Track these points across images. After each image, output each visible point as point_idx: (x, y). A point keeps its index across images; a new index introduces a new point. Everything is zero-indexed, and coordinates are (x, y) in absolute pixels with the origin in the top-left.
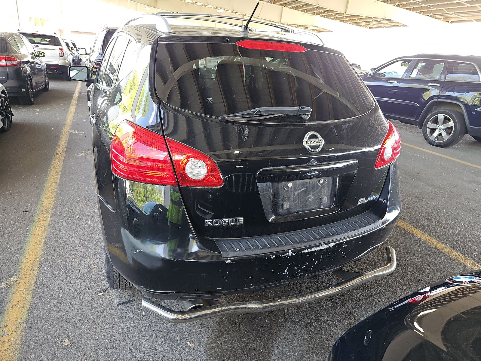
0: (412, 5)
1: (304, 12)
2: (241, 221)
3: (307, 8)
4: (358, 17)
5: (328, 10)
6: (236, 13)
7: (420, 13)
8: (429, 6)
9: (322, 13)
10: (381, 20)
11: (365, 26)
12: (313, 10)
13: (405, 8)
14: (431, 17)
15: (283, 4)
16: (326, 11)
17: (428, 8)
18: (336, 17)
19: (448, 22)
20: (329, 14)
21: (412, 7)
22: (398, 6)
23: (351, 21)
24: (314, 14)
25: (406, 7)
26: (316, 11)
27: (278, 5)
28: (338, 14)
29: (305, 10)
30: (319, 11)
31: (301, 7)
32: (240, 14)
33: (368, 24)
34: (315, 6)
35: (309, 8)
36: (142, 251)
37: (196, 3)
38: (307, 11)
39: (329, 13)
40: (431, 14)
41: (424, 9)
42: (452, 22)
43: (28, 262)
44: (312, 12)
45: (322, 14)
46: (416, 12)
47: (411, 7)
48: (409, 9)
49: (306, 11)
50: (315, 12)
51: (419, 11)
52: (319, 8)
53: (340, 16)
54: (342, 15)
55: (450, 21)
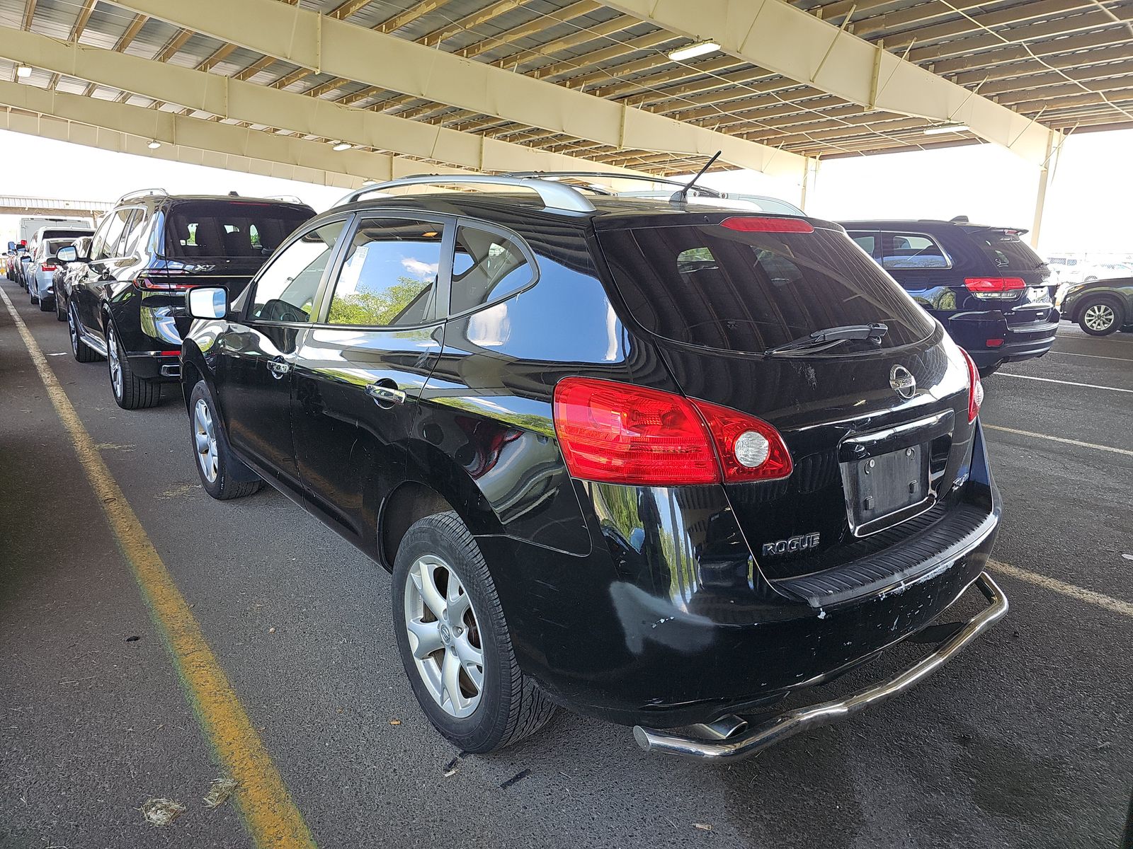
0: (745, 129)
1: (529, 146)
2: (816, 537)
3: (535, 137)
4: (642, 154)
5: (579, 142)
6: (374, 150)
7: (761, 142)
8: (777, 128)
9: (565, 147)
10: (686, 158)
11: (655, 171)
12: (548, 142)
13: (732, 134)
14: (781, 150)
15: (482, 130)
16: (575, 142)
17: (775, 132)
18: (596, 155)
19: (815, 157)
20: (582, 148)
21: (746, 132)
22: (719, 130)
23: (628, 162)
24: (550, 149)
25: (734, 131)
26: (554, 145)
27: (471, 133)
28: (600, 149)
29: (530, 141)
30: (560, 143)
31: (521, 136)
32: (382, 153)
33: (662, 166)
34: (551, 132)
35: (538, 137)
36: (672, 618)
37: (275, 130)
38: (536, 144)
39: (583, 146)
40: (782, 144)
41: (770, 135)
42: (822, 158)
43: (231, 744)
44: (545, 146)
45: (566, 149)
46: (753, 141)
47: (743, 132)
48: (741, 136)
49: (531, 144)
50: (551, 146)
51: (759, 139)
52: (561, 137)
53: (604, 152)
54: (608, 151)
55: (818, 157)
